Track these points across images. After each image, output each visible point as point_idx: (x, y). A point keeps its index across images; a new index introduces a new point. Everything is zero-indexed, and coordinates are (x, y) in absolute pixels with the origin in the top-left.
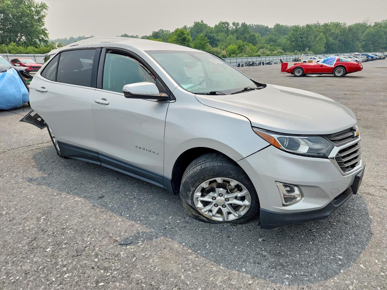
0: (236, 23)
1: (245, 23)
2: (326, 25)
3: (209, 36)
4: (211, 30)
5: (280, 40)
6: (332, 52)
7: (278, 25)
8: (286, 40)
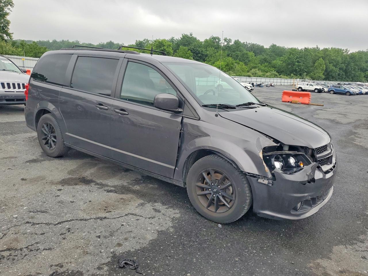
0: (228, 40)
1: (238, 40)
2: (326, 50)
3: (197, 50)
4: (200, 44)
5: (274, 62)
6: (331, 79)
7: (274, 46)
8: (282, 62)
